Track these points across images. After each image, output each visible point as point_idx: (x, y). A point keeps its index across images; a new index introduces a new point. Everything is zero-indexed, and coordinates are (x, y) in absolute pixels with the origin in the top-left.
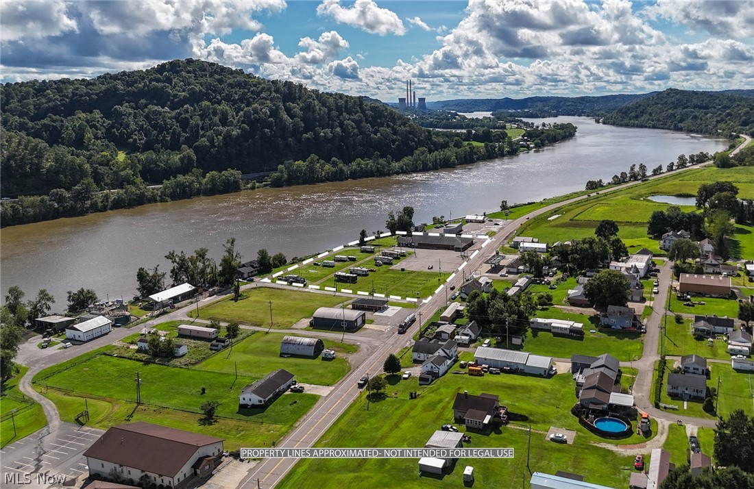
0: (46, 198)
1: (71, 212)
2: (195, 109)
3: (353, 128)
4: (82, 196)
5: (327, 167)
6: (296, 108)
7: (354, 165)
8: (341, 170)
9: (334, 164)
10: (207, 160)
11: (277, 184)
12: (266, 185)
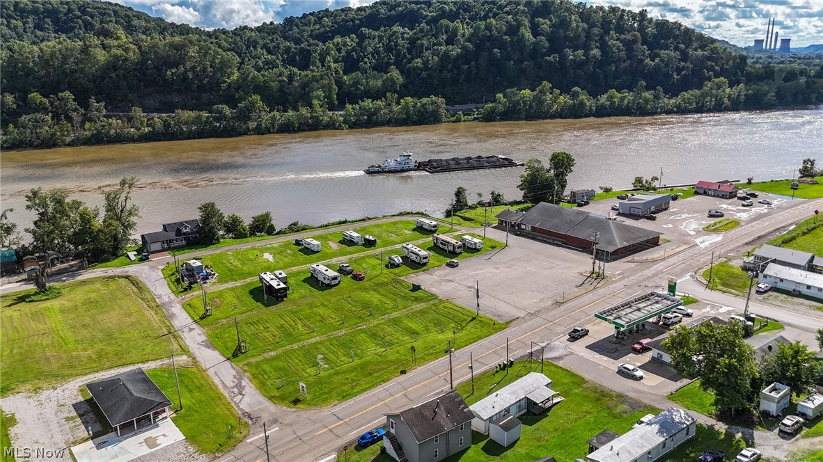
0: (205, 114)
1: (229, 132)
2: (431, 28)
3: (620, 51)
4: (245, 116)
5: (562, 99)
6: (545, 24)
7: (603, 99)
8: (582, 104)
9: (575, 95)
10: (416, 84)
11: (489, 118)
12: (475, 119)
